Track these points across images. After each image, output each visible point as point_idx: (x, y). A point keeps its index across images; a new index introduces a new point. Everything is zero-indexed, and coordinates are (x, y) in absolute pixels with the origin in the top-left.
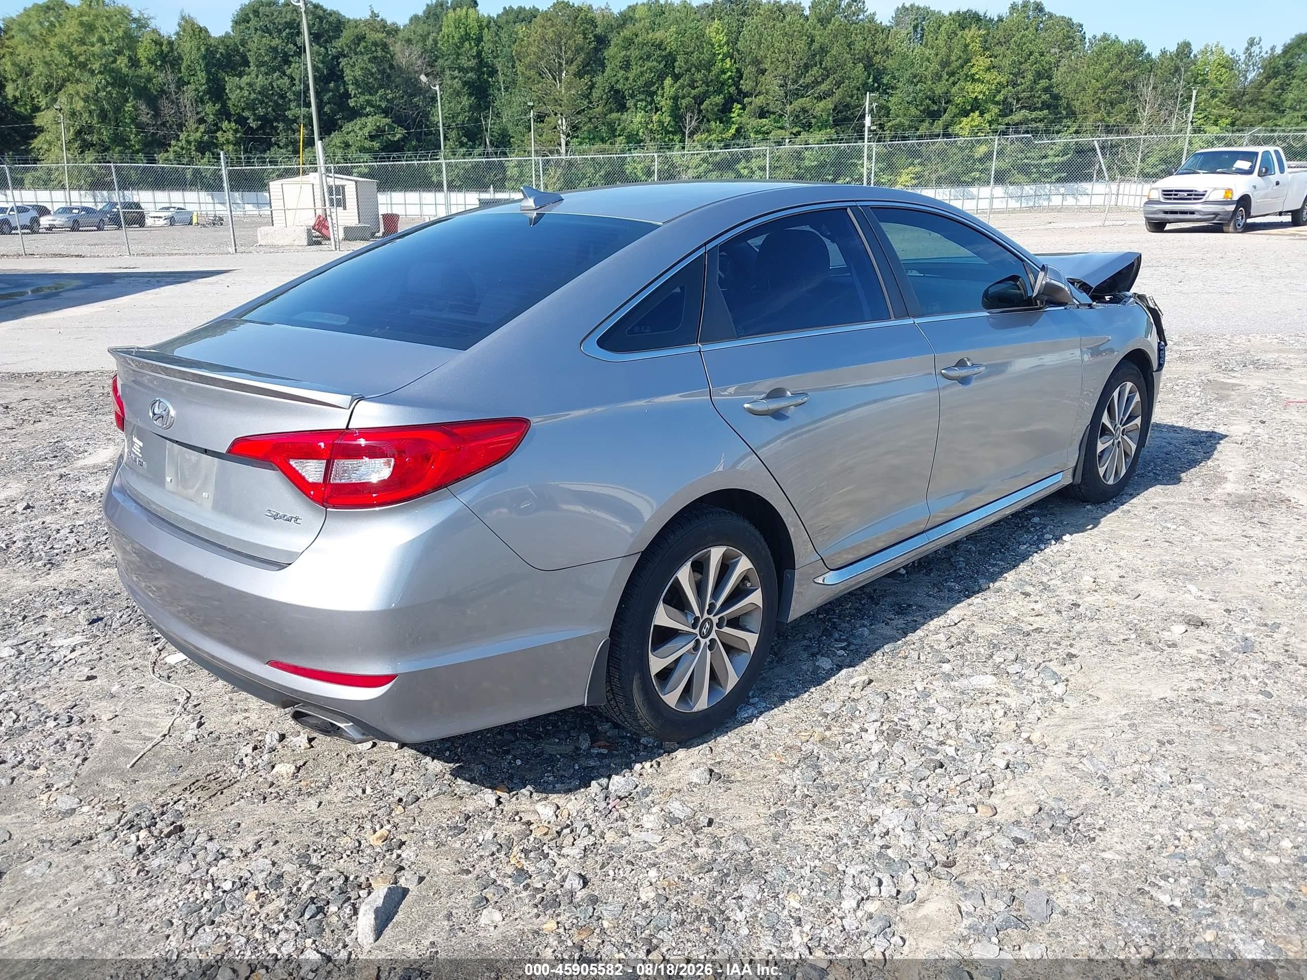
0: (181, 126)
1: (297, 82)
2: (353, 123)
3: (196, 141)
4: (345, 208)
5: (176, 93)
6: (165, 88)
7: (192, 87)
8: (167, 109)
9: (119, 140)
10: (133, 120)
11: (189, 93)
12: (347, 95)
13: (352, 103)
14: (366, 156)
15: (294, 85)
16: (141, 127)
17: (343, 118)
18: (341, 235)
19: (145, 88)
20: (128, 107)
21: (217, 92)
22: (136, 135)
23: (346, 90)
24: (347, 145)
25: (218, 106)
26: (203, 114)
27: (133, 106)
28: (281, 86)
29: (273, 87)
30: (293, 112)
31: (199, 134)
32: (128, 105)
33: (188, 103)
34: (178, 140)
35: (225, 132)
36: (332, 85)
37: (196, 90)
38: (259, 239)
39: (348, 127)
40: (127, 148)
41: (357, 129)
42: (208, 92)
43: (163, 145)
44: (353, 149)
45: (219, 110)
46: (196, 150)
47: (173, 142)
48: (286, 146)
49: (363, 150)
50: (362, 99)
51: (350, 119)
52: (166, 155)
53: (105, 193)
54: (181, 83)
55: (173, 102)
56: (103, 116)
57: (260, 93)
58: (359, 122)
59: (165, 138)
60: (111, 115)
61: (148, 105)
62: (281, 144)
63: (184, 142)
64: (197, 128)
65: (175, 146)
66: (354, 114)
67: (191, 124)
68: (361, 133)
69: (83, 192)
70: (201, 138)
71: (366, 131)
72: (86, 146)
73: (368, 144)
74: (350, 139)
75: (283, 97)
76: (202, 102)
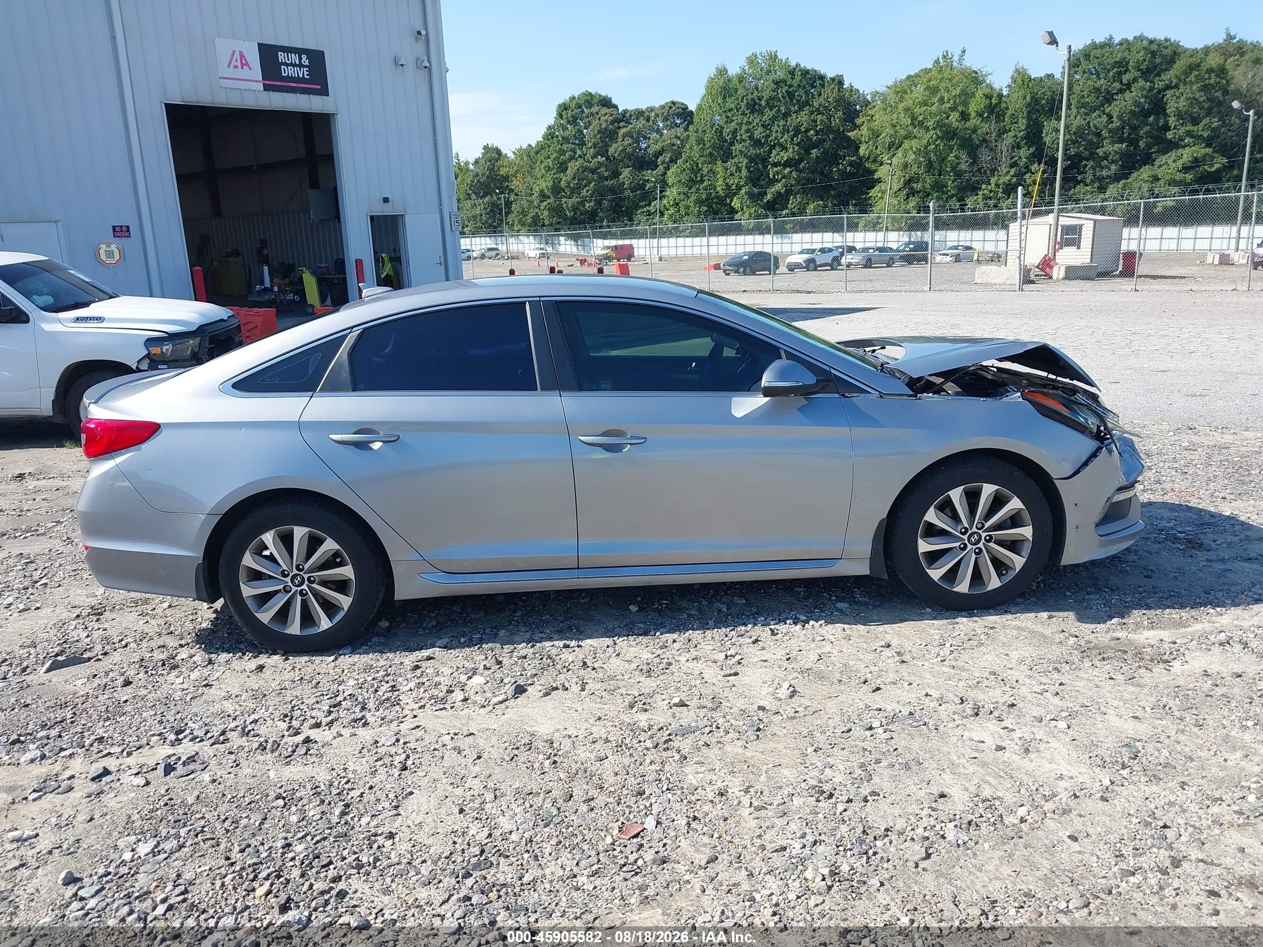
0: (993, 171)
1: (1114, 119)
2: (1167, 156)
3: (1004, 183)
4: (1079, 248)
5: (996, 141)
6: (987, 137)
7: (1011, 134)
8: (984, 156)
9: (939, 187)
10: (954, 168)
11: (1009, 139)
12: (1167, 128)
13: (1170, 135)
14: (1176, 189)
15: (1112, 122)
16: (959, 174)
17: (1158, 151)
18: (1062, 274)
19: (970, 139)
20: (951, 157)
21: (1034, 136)
22: (953, 182)
23: (1167, 123)
24: (1156, 179)
25: (1032, 150)
26: (1016, 158)
27: (955, 156)
28: (1098, 125)
29: (1089, 127)
30: (1104, 149)
31: (1008, 178)
32: (951, 155)
33: (1005, 149)
34: (990, 184)
35: (1033, 173)
36: (1151, 119)
37: (1016, 136)
38: (976, 277)
39: (1163, 159)
40: (944, 193)
41: (1170, 162)
42: (1027, 137)
43: (974, 189)
44: (1162, 182)
45: (1033, 153)
46: (1003, 192)
47: (984, 186)
48: (1093, 182)
49: (1172, 183)
50: (1182, 130)
51: (1165, 152)
52: (975, 198)
53: (919, 233)
54: (1002, 132)
55: (991, 149)
56: (930, 167)
57: (1075, 133)
58: (1173, 154)
59: (978, 183)
60: (936, 165)
61: (969, 155)
62: (1088, 182)
63: (993, 185)
64: (1008, 172)
65: (985, 189)
66: (1172, 146)
67: (1003, 169)
68: (1174, 165)
69: (901, 233)
70: (1009, 181)
71: (1180, 164)
72: (912, 193)
73: (1179, 176)
74: (1160, 172)
75: (1098, 135)
76: (1019, 147)
